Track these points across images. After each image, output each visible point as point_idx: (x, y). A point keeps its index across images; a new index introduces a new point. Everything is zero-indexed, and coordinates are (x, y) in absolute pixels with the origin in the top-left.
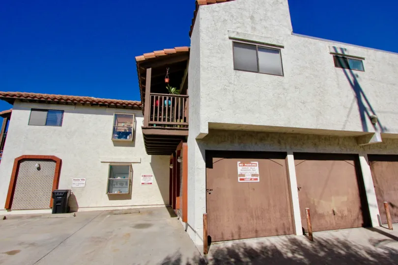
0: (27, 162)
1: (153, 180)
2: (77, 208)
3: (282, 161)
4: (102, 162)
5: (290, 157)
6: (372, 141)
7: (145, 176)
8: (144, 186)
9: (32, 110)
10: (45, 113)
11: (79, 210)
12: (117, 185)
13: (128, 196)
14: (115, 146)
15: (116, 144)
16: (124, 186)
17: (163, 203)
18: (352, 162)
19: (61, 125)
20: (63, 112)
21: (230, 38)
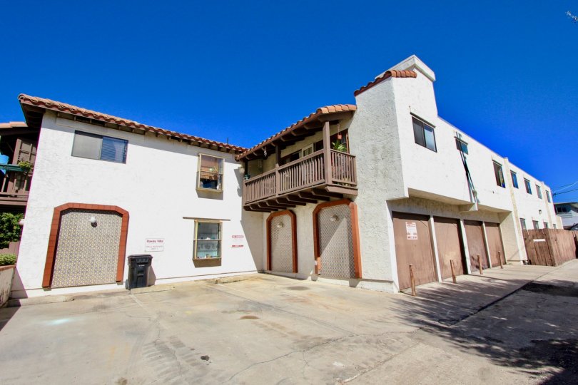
0: (75, 214)
1: (244, 241)
2: (154, 279)
3: (426, 223)
4: (184, 218)
5: (432, 219)
6: (472, 209)
7: (235, 237)
8: (234, 249)
9: (77, 132)
10: (99, 141)
11: (157, 283)
12: (202, 247)
13: (217, 262)
14: (199, 197)
15: (200, 195)
16: (211, 248)
17: (256, 269)
18: (456, 225)
19: (124, 161)
20: (126, 142)
21: (411, 114)
